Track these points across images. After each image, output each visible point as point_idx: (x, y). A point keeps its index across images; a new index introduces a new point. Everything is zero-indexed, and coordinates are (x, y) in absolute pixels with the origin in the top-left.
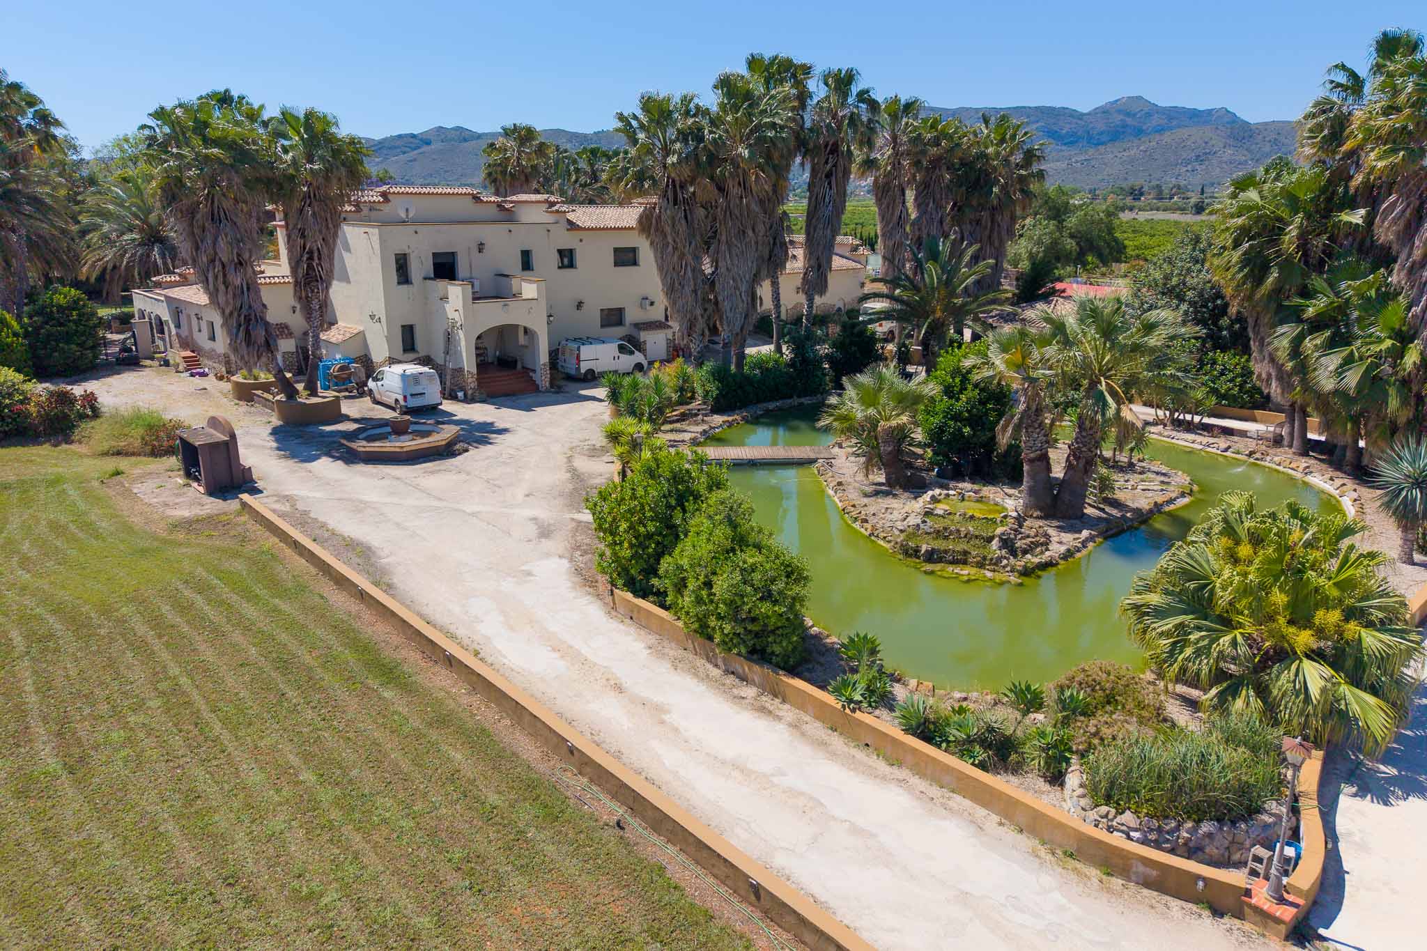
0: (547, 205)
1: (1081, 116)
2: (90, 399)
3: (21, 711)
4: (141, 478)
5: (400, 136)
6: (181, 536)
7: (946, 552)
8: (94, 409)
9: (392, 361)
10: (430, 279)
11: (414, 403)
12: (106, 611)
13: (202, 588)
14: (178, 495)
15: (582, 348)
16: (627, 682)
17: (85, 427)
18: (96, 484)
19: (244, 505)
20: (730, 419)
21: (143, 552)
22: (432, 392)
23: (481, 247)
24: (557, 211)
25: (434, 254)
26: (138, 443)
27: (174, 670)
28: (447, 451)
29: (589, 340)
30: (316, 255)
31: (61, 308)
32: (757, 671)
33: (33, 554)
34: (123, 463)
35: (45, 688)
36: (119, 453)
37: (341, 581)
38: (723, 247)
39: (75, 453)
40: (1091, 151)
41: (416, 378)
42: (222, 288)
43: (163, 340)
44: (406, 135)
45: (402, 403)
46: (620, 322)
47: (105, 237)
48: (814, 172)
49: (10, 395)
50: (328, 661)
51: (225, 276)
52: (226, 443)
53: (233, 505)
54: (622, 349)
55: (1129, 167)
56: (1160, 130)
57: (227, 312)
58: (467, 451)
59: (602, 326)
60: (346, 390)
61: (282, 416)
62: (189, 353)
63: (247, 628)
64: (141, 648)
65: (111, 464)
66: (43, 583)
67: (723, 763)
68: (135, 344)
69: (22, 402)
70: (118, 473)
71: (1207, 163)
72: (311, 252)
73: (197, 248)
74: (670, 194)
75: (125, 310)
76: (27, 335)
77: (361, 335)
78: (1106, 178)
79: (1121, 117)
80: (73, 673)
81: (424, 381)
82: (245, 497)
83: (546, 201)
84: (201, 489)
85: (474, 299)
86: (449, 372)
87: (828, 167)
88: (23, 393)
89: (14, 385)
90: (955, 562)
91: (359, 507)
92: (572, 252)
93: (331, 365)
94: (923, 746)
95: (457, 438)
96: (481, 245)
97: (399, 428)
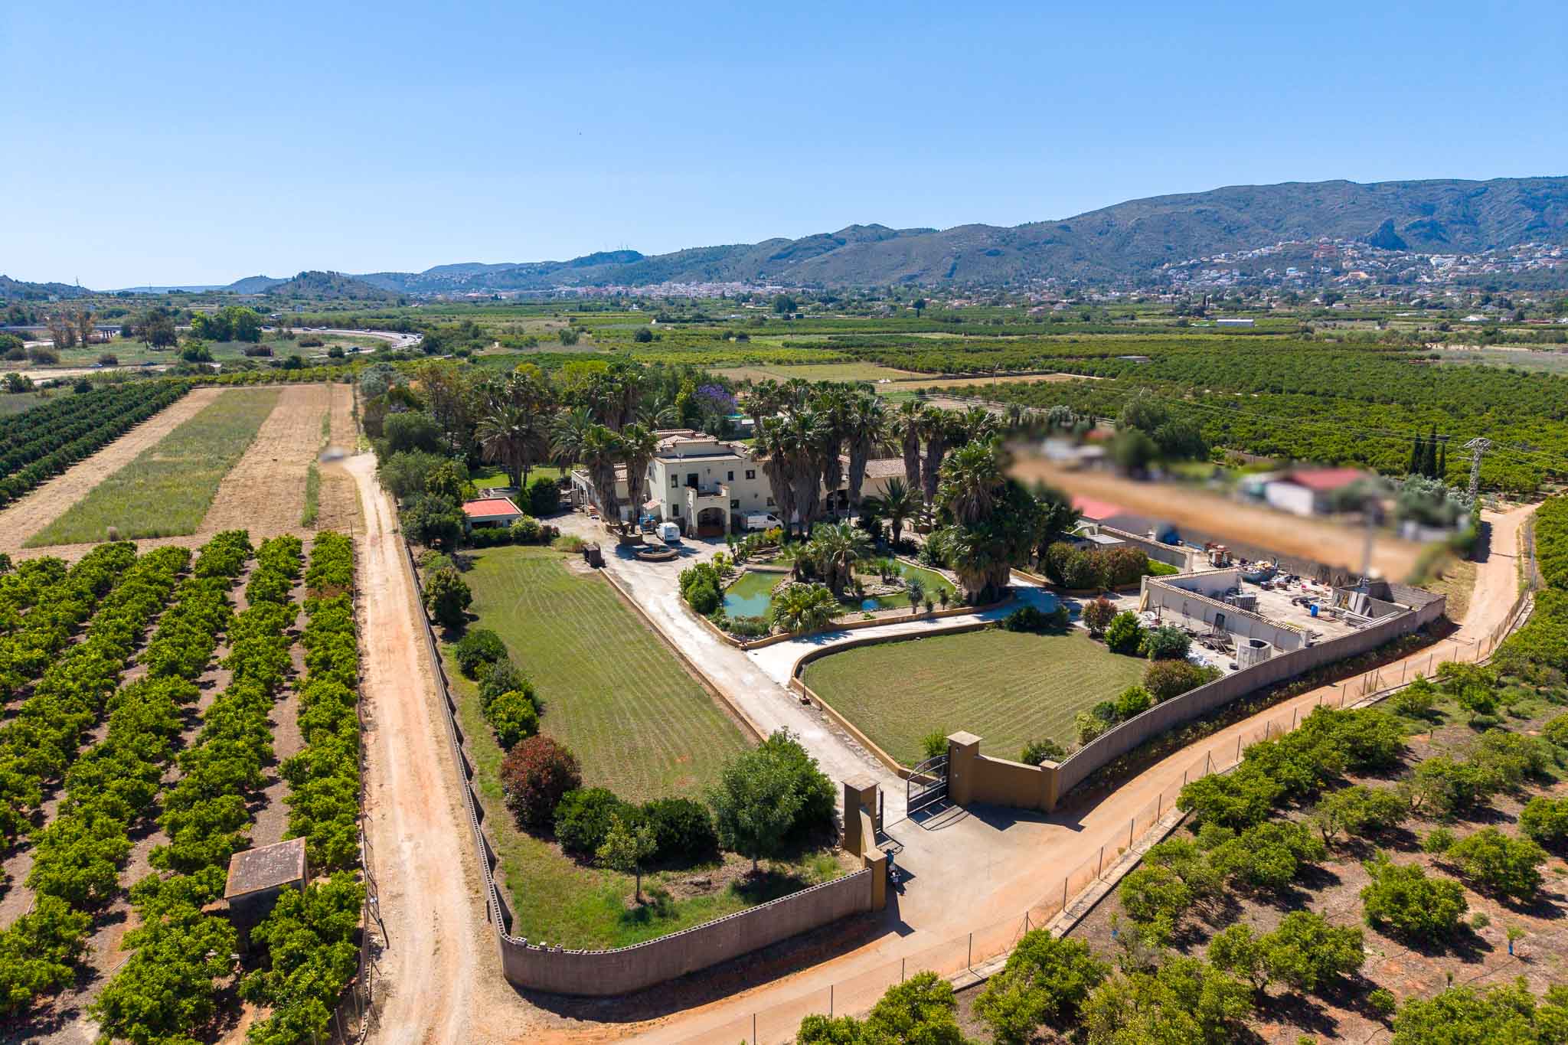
0: (743, 450)
2: (556, 527)
4: (572, 560)
6: (582, 579)
8: (557, 531)
9: (669, 520)
10: (686, 486)
11: (668, 539)
12: (563, 592)
14: (582, 566)
15: (750, 516)
16: (672, 612)
17: (555, 539)
18: (559, 561)
19: (601, 570)
21: (570, 582)
22: (677, 535)
23: (709, 468)
25: (688, 474)
26: (571, 547)
28: (670, 559)
29: (755, 513)
30: (637, 470)
31: (545, 487)
32: (697, 613)
34: (567, 554)
35: (552, 604)
36: (566, 550)
37: (619, 591)
38: (796, 480)
39: (553, 549)
41: (670, 529)
43: (583, 496)
44: (821, 235)
45: (665, 538)
49: (531, 526)
50: (610, 605)
52: (597, 550)
53: (598, 570)
54: (769, 518)
57: (599, 490)
58: (679, 558)
60: (650, 532)
61: (621, 540)
62: (593, 508)
64: (571, 600)
65: (563, 554)
67: (677, 626)
68: (571, 499)
69: (535, 530)
70: (565, 557)
74: (774, 458)
76: (532, 497)
77: (659, 506)
81: (676, 529)
82: (601, 568)
84: (589, 564)
85: (699, 496)
86: (687, 526)
88: (536, 527)
89: (532, 523)
91: (633, 574)
92: (753, 472)
93: (645, 519)
94: (714, 626)
95: (677, 554)
96: (709, 470)
97: (656, 549)
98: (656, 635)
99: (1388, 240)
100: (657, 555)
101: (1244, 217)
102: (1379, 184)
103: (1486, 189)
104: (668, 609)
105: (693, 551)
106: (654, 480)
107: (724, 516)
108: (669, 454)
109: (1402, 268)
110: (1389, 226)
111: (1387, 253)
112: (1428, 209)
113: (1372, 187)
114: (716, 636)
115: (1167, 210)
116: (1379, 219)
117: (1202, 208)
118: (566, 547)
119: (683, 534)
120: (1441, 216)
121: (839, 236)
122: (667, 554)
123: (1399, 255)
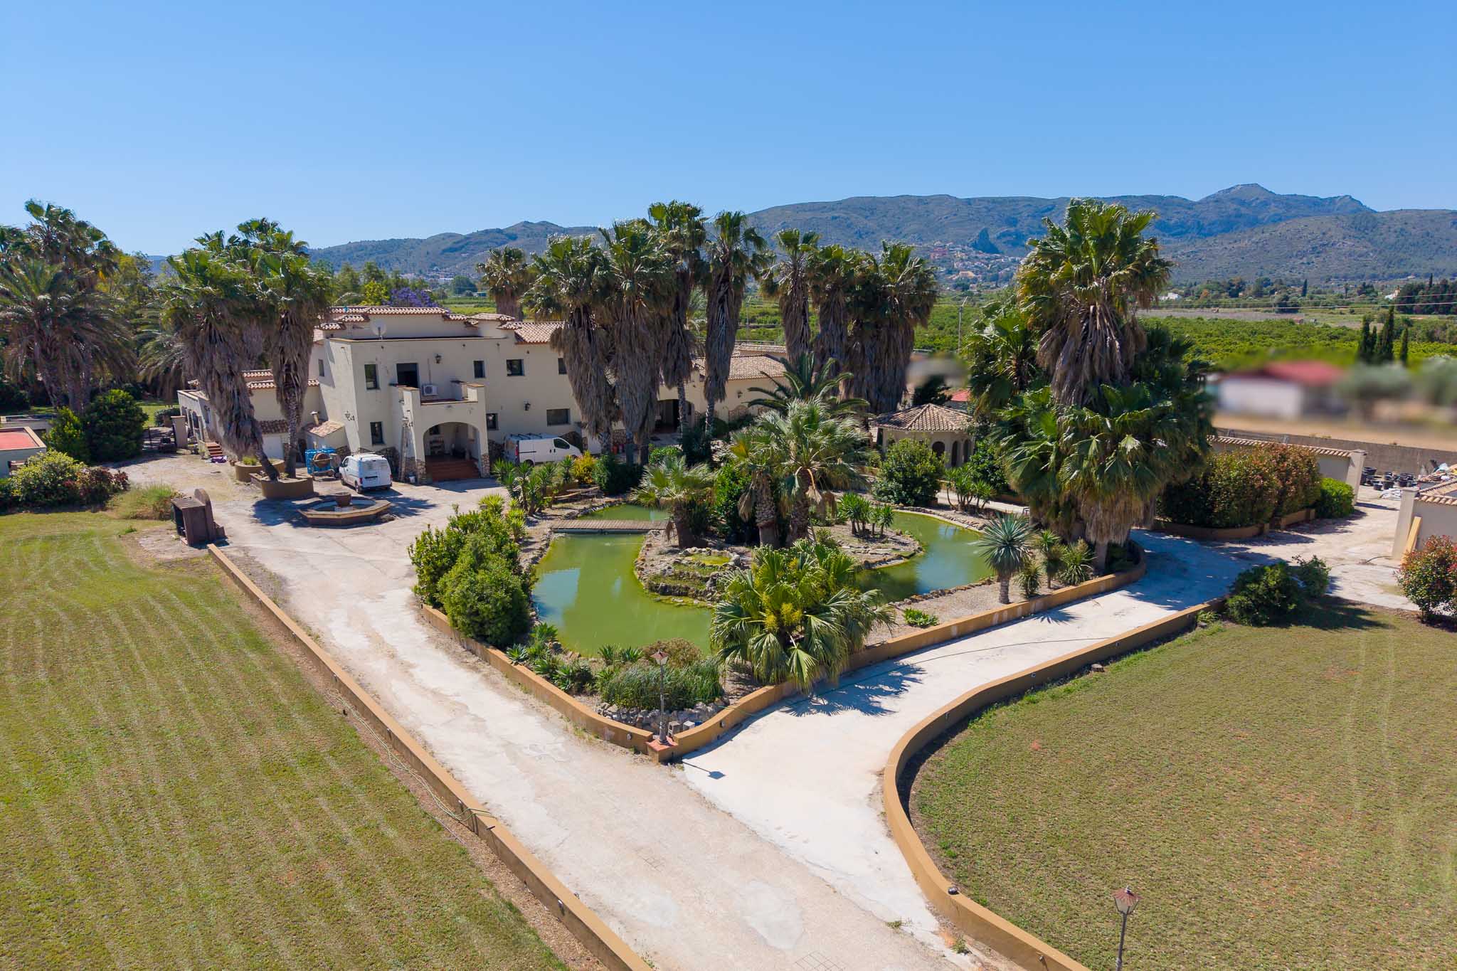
0: (499, 323)
1: (1190, 205)
2: (123, 478)
3: (32, 658)
4: (147, 535)
5: (487, 232)
6: (162, 571)
7: (674, 588)
8: (125, 484)
9: (362, 450)
10: (395, 385)
11: (367, 484)
12: (97, 611)
13: (164, 601)
14: (169, 546)
15: (521, 442)
16: (400, 651)
17: (116, 499)
18: (115, 537)
19: (210, 551)
20: (612, 500)
21: (132, 579)
22: (384, 476)
23: (438, 359)
24: (505, 329)
25: (398, 365)
26: (151, 510)
27: (128, 641)
28: (376, 519)
29: (529, 436)
30: (292, 367)
31: (112, 407)
32: (478, 647)
33: (60, 579)
34: (137, 524)
35: (48, 647)
36: (136, 517)
37: (253, 597)
38: (620, 361)
39: (107, 517)
40: (1199, 243)
41: (370, 465)
42: (218, 393)
43: (198, 432)
44: (492, 231)
45: (359, 484)
46: (566, 421)
47: (159, 346)
48: (710, 297)
49: (63, 473)
50: (224, 638)
51: (220, 383)
52: (203, 508)
53: (205, 552)
54: (558, 444)
55: (1240, 259)
56: (1277, 219)
57: (223, 411)
58: (393, 520)
59: (549, 424)
60: (327, 474)
61: (266, 492)
62: (214, 444)
63: (182, 622)
64: (114, 630)
65: (128, 524)
66: (62, 596)
67: (425, 689)
68: (174, 437)
69: (71, 479)
70: (132, 531)
71: (1323, 255)
72: (288, 365)
73: (198, 364)
74: (576, 318)
75: (175, 406)
76: (85, 427)
77: (342, 430)
78: (1214, 271)
79: (1235, 206)
80: (67, 641)
81: (376, 467)
82: (212, 546)
83: (498, 320)
84: (186, 542)
85: (422, 402)
86: (404, 460)
87: (721, 293)
88: (73, 472)
89: (65, 466)
90: (679, 595)
91: (291, 555)
92: (520, 362)
93: (315, 454)
94: (540, 680)
95: (388, 510)
96: (438, 357)
97: (343, 501)
98: (363, 726)
99: (984, 245)
100: (347, 513)
101: (871, 225)
102: (974, 199)
103: (1053, 207)
104: (388, 637)
105: (422, 504)
106: (332, 384)
107: (475, 441)
108: (357, 333)
109: (1000, 269)
110: (984, 234)
111: (988, 256)
112: (1012, 222)
113: (969, 202)
114: (554, 713)
115: (808, 215)
116: (977, 228)
117: (836, 215)
118: (139, 510)
119: (396, 476)
120: (1023, 227)
121: (510, 232)
122: (370, 511)
123: (996, 258)
